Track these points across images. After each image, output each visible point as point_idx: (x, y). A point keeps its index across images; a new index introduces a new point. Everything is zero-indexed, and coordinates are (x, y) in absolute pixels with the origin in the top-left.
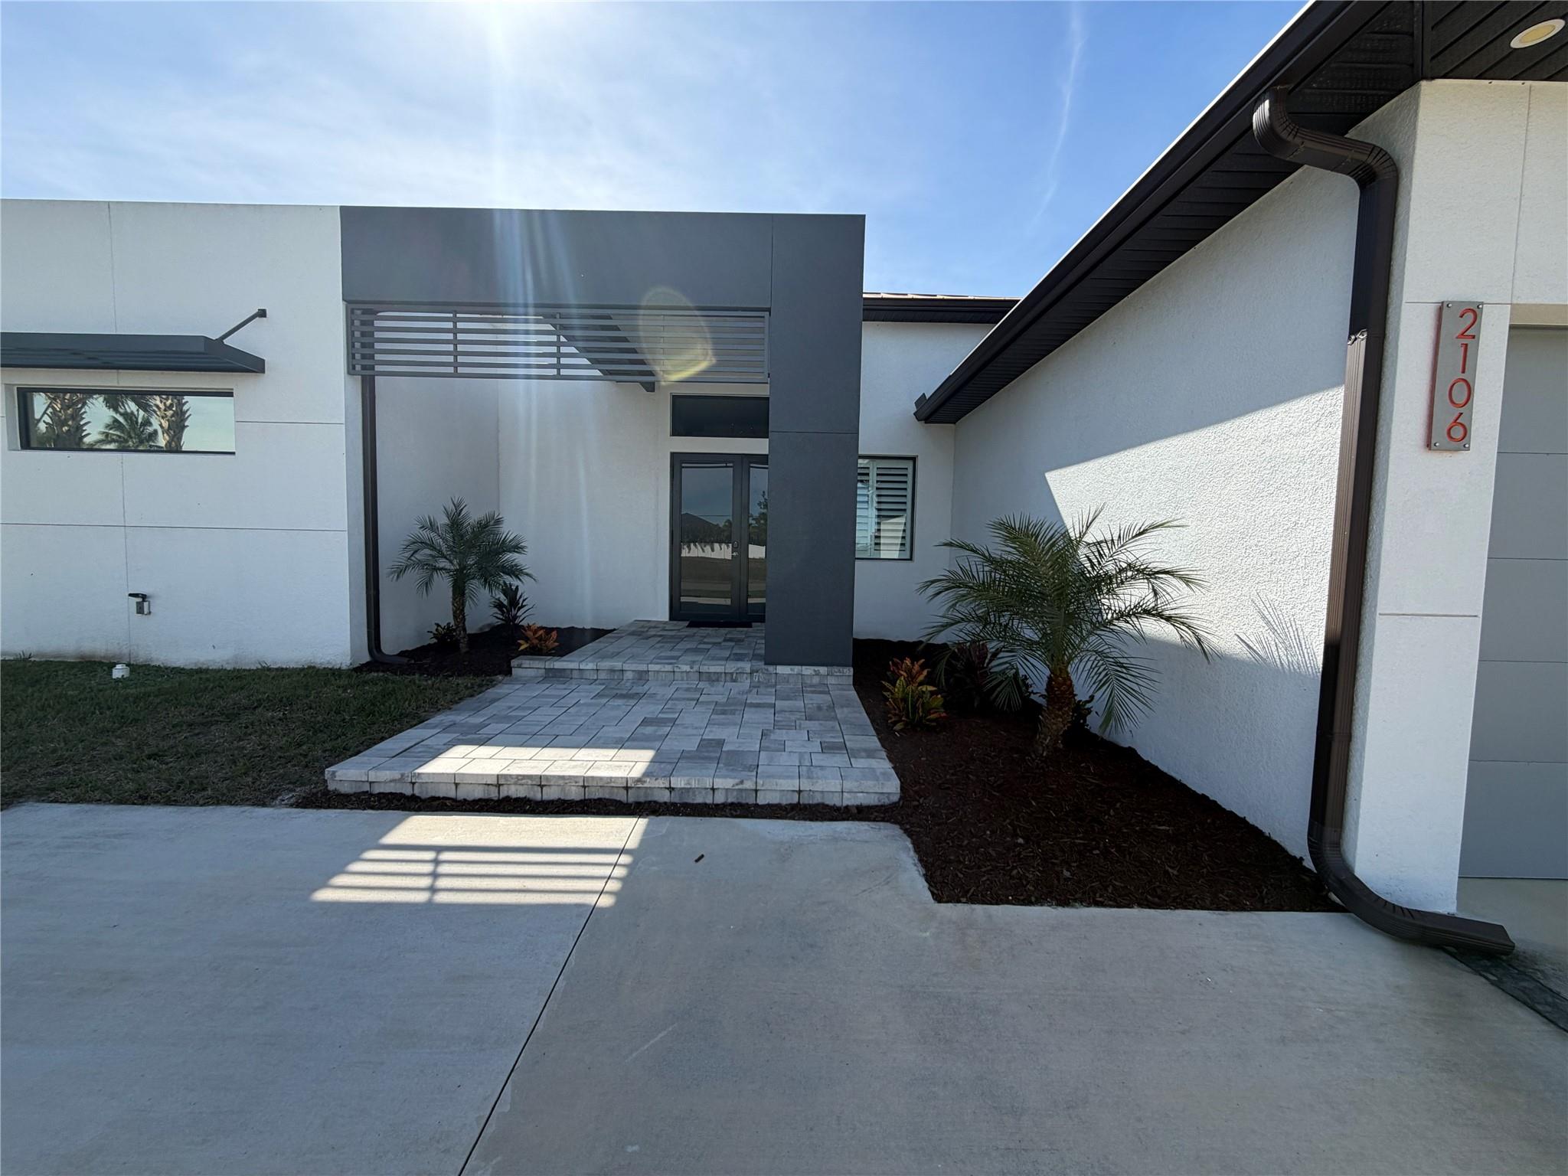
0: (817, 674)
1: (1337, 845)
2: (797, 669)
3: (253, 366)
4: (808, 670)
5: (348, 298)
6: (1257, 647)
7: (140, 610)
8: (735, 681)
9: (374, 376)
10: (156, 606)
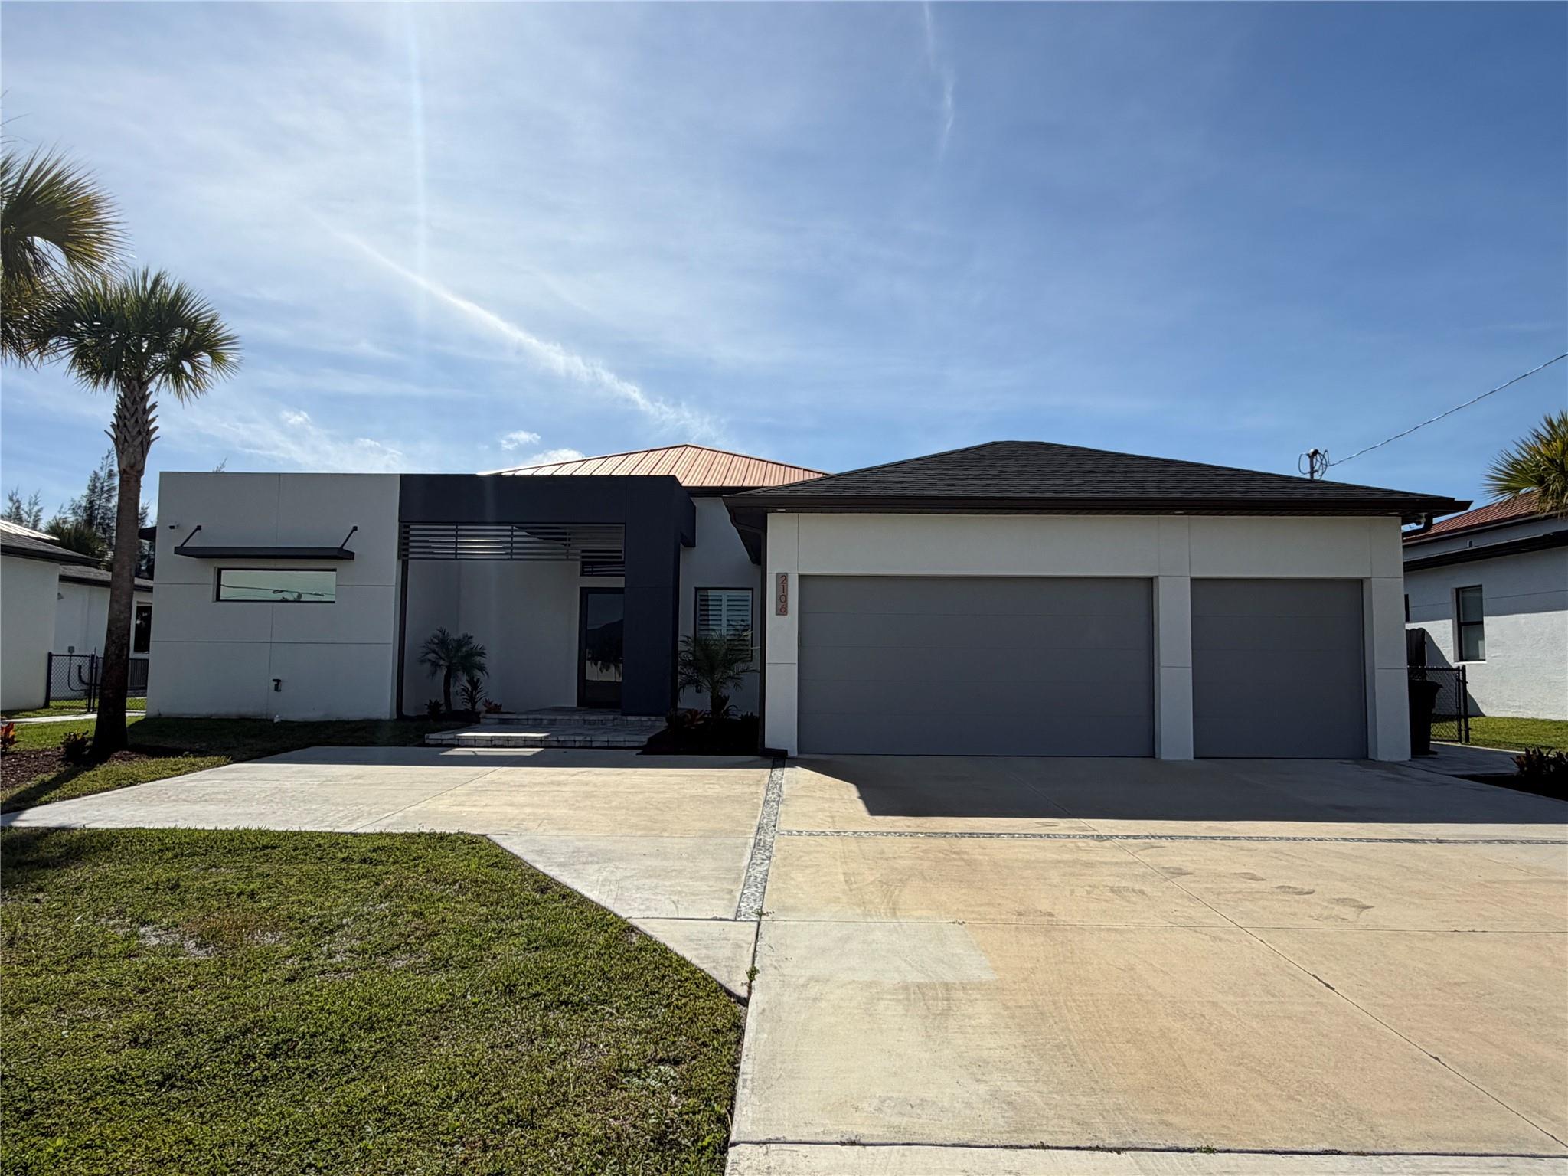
0: (650, 720)
2: (638, 718)
3: (350, 556)
4: (644, 718)
7: (277, 689)
9: (408, 560)
10: (282, 686)
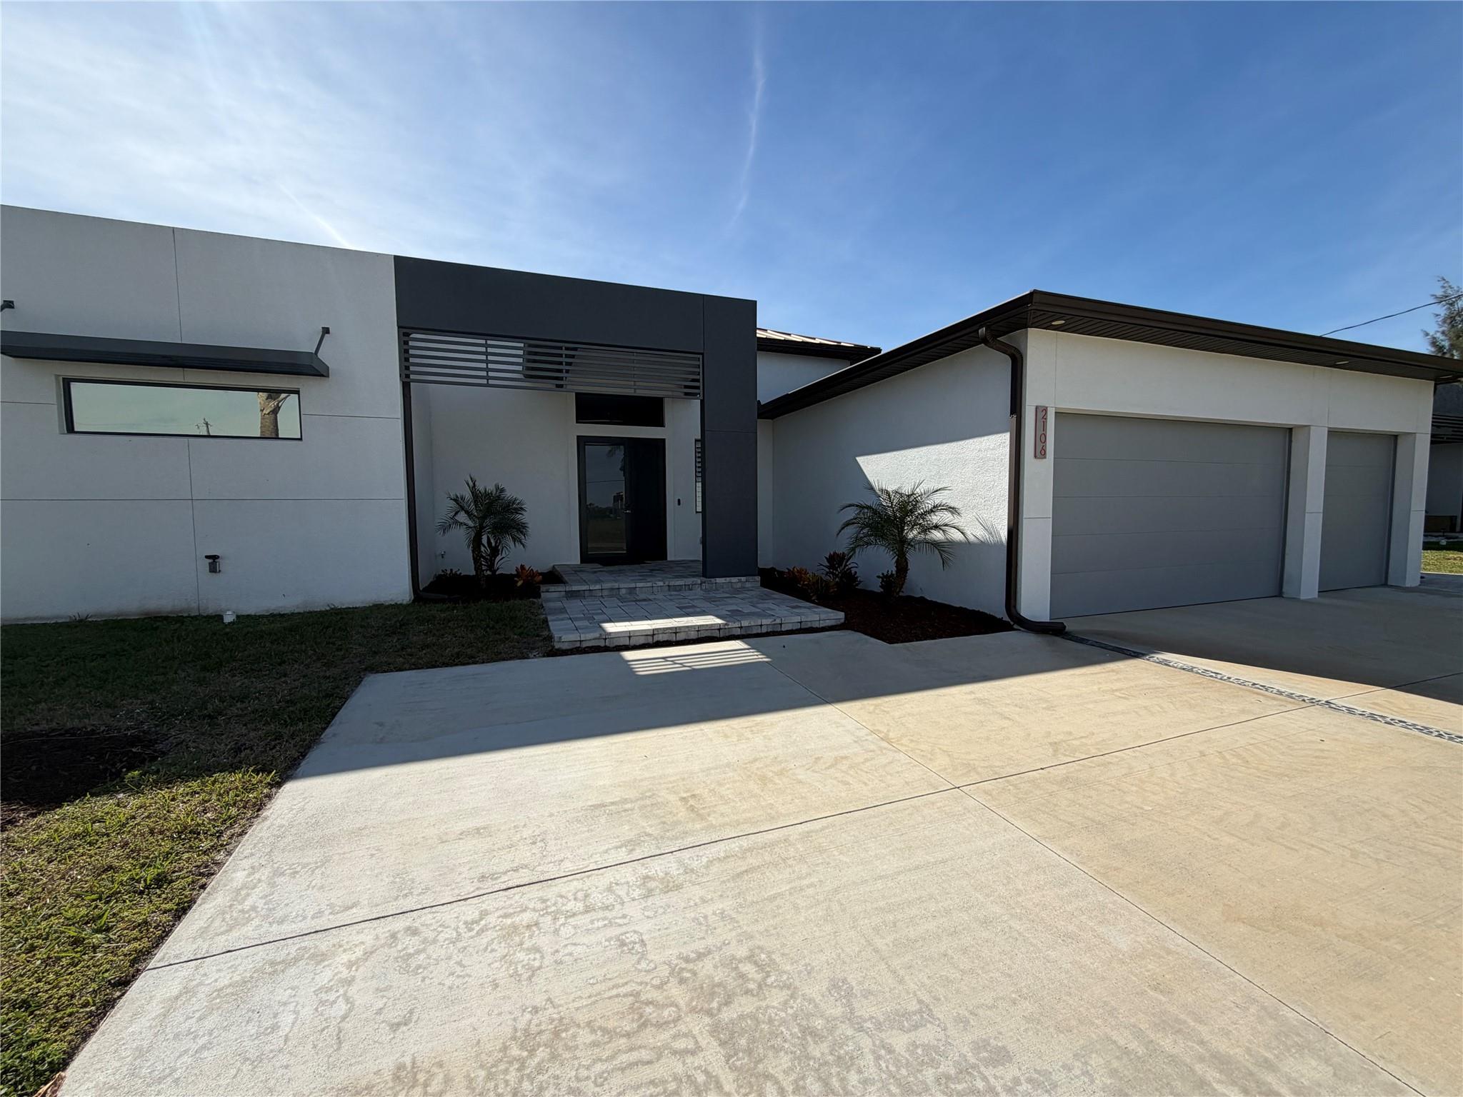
0: (740, 581)
1: (1015, 607)
2: (728, 579)
4: (734, 580)
5: (400, 325)
6: (980, 537)
7: (214, 569)
8: (691, 590)
9: (409, 383)
